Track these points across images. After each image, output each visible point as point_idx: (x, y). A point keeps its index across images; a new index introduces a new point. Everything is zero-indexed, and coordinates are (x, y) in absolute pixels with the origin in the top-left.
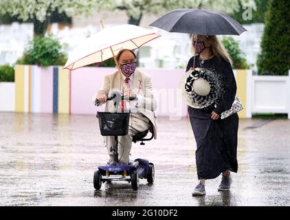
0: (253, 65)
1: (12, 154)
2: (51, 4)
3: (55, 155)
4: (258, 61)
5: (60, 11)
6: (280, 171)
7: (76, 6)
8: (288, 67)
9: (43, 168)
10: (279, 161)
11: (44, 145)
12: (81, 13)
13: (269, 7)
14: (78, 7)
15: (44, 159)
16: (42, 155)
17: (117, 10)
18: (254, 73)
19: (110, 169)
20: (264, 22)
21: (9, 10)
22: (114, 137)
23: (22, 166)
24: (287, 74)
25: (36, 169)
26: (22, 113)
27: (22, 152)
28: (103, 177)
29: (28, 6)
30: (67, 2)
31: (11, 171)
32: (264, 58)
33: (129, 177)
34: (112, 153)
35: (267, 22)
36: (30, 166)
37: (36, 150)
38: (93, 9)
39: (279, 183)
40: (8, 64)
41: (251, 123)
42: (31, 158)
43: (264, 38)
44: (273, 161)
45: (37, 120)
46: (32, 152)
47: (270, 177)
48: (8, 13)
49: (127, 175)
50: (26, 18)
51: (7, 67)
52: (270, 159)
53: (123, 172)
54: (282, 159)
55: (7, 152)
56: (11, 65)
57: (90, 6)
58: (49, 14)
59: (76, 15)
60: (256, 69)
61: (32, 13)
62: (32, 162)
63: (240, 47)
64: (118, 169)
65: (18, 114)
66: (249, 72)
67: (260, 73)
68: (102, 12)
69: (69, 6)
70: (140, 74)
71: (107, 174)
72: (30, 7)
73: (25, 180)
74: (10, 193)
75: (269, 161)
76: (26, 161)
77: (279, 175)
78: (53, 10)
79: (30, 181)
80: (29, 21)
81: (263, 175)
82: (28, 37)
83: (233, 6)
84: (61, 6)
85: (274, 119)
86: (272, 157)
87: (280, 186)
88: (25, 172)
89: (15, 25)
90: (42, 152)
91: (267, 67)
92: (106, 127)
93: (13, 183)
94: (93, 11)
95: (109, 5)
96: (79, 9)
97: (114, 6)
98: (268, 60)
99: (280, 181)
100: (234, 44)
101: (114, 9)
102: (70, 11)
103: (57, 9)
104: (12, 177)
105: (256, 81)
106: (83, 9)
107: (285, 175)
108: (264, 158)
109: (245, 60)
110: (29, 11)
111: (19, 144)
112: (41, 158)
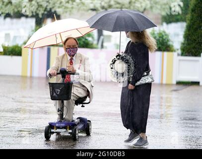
0: (178, 50)
1: (19, 104)
2: (47, 6)
3: (47, 105)
4: (181, 47)
5: (53, 11)
6: (193, 119)
7: (63, 7)
8: (201, 51)
9: (38, 113)
10: (193, 113)
11: (40, 98)
12: (66, 12)
13: (190, 11)
14: (65, 8)
15: (39, 107)
16: (38, 105)
17: (90, 11)
18: (178, 55)
19: (57, 125)
20: (186, 22)
21: (20, 9)
22: (61, 101)
23: (25, 111)
24: (200, 56)
25: (34, 114)
26: (26, 77)
27: (25, 102)
28: (52, 130)
29: (32, 7)
30: (57, 5)
31: (17, 114)
32: (185, 45)
33: (71, 131)
34: (59, 113)
35: (188, 21)
36: (30, 111)
37: (35, 101)
38: (74, 10)
39: (192, 127)
40: (18, 44)
41: (175, 88)
42: (31, 106)
43: (185, 32)
44: (189, 113)
45: (35, 82)
46: (32, 102)
47: (187, 123)
48: (18, 11)
49: (70, 129)
50: (30, 15)
51: (17, 46)
52: (187, 111)
53: (66, 127)
54: (195, 111)
55: (15, 102)
56: (19, 45)
57: (72, 8)
58: (46, 13)
59: (63, 13)
60: (180, 52)
61: (34, 11)
62: (31, 109)
63: (170, 38)
64: (63, 125)
65: (23, 77)
66: (175, 54)
67: (182, 55)
68: (80, 12)
69: (59, 7)
70: (81, 56)
71: (55, 128)
72: (33, 7)
73: (27, 121)
74: (17, 129)
75: (187, 113)
76: (27, 108)
77: (193, 122)
78: (48, 10)
79: (30, 121)
80: (32, 16)
81: (182, 122)
82: (32, 27)
83: (166, 10)
84: (53, 7)
85: (191, 85)
86: (188, 110)
87: (193, 129)
88: (27, 115)
89: (23, 19)
90: (38, 103)
91: (187, 51)
92: (55, 94)
93: (19, 123)
94: (74, 11)
95: (85, 8)
96: (65, 10)
97: (88, 8)
98: (188, 47)
99: (194, 126)
100: (166, 35)
101: (88, 10)
102: (59, 11)
103: (51, 9)
104: (18, 118)
105: (180, 60)
106: (68, 10)
107: (197, 122)
108: (183, 110)
109: (172, 46)
110: (32, 10)
111: (23, 97)
112: (37, 106)
